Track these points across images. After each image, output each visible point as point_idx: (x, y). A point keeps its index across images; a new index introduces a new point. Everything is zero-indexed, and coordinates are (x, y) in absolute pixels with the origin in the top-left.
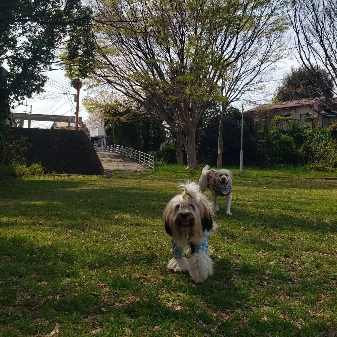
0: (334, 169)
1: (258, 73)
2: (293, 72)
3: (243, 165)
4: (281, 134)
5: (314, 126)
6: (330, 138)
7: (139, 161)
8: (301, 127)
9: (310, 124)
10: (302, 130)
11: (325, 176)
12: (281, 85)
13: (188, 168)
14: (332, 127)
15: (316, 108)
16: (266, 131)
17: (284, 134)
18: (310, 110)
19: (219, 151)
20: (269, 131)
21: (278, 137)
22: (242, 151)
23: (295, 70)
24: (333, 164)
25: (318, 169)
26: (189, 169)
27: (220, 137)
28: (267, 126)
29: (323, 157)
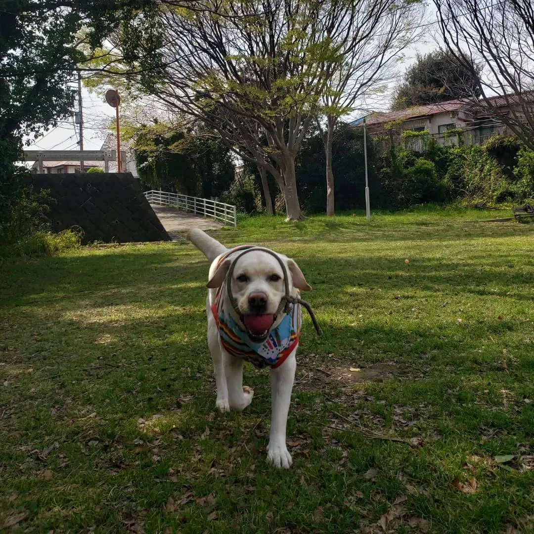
0: (498, 205)
1: (380, 67)
2: (419, 61)
3: (371, 209)
4: (414, 157)
5: (461, 142)
6: (487, 160)
7: (203, 214)
8: (442, 146)
9: (455, 140)
10: (444, 150)
11: (490, 216)
12: (402, 82)
13: (287, 220)
14: (489, 143)
15: (461, 115)
16: (392, 154)
17: (418, 157)
18: (454, 119)
19: (329, 191)
20: (398, 154)
21: (410, 163)
22: (367, 188)
23: (423, 58)
24: (495, 197)
25: (476, 207)
26: (289, 222)
27: (329, 169)
28: (393, 147)
29: (479, 189)
